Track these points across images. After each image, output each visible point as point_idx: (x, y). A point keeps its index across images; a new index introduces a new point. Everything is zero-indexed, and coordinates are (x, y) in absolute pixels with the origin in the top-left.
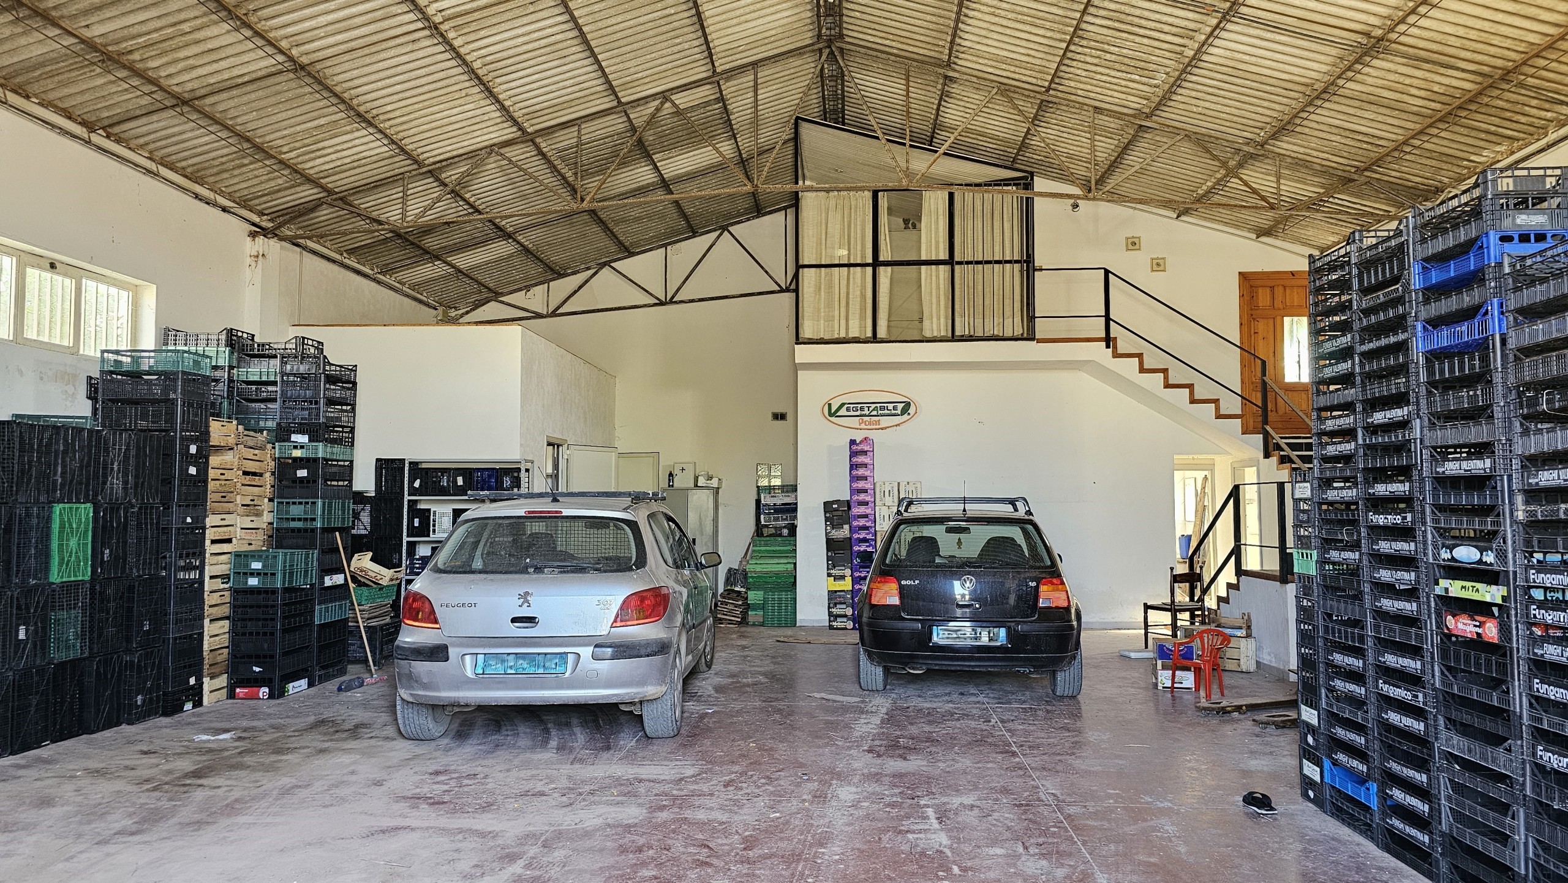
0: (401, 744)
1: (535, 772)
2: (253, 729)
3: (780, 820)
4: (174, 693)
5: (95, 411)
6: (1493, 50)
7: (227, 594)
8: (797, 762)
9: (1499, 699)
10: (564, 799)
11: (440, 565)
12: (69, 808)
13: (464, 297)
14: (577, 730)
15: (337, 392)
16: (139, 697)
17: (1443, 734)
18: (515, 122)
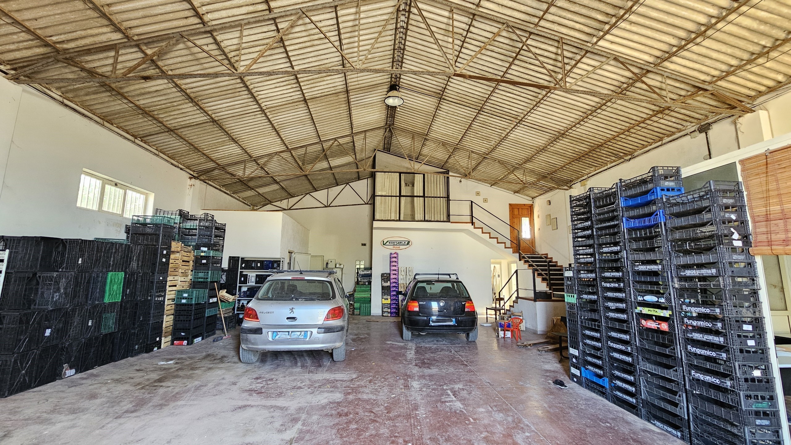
0: (240, 365)
1: (295, 377)
2: (181, 359)
3: (396, 398)
4: (150, 344)
5: (128, 237)
6: (595, 139)
7: (173, 306)
8: (392, 371)
9: (669, 352)
10: (310, 390)
11: (259, 297)
12: (104, 399)
13: (260, 203)
14: (307, 358)
15: (218, 233)
16: (137, 346)
17: (642, 363)
18: (285, 145)
